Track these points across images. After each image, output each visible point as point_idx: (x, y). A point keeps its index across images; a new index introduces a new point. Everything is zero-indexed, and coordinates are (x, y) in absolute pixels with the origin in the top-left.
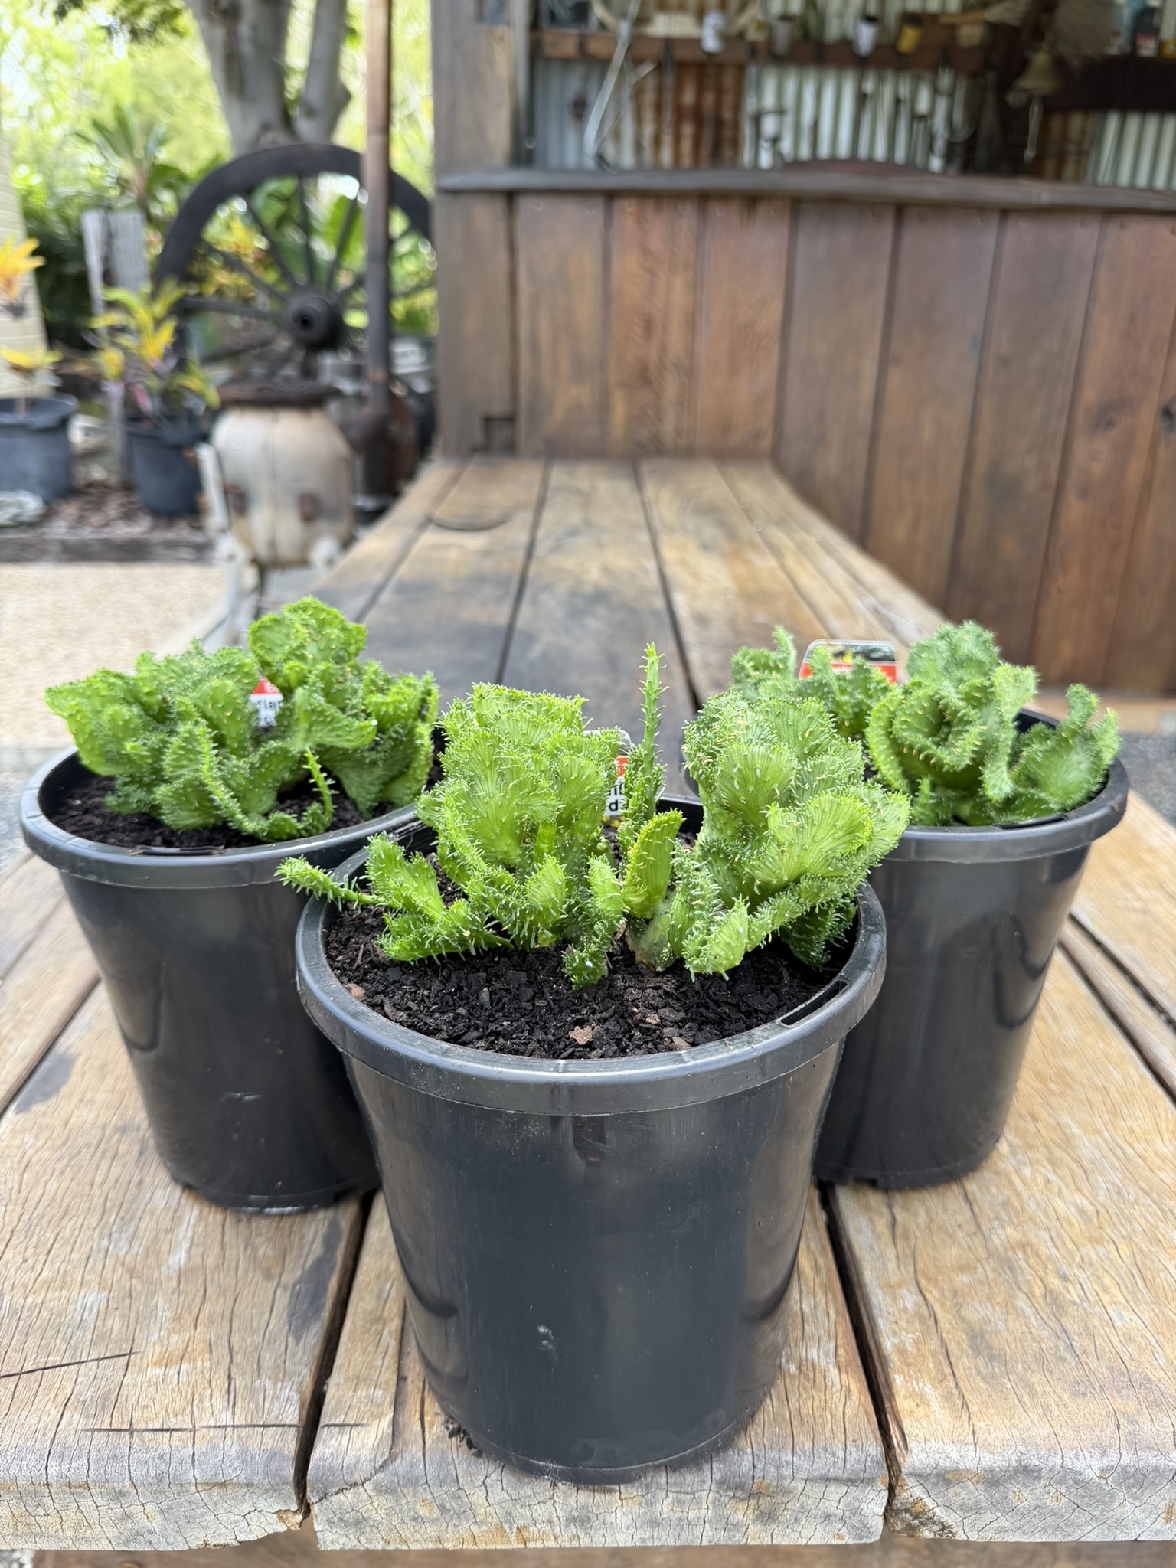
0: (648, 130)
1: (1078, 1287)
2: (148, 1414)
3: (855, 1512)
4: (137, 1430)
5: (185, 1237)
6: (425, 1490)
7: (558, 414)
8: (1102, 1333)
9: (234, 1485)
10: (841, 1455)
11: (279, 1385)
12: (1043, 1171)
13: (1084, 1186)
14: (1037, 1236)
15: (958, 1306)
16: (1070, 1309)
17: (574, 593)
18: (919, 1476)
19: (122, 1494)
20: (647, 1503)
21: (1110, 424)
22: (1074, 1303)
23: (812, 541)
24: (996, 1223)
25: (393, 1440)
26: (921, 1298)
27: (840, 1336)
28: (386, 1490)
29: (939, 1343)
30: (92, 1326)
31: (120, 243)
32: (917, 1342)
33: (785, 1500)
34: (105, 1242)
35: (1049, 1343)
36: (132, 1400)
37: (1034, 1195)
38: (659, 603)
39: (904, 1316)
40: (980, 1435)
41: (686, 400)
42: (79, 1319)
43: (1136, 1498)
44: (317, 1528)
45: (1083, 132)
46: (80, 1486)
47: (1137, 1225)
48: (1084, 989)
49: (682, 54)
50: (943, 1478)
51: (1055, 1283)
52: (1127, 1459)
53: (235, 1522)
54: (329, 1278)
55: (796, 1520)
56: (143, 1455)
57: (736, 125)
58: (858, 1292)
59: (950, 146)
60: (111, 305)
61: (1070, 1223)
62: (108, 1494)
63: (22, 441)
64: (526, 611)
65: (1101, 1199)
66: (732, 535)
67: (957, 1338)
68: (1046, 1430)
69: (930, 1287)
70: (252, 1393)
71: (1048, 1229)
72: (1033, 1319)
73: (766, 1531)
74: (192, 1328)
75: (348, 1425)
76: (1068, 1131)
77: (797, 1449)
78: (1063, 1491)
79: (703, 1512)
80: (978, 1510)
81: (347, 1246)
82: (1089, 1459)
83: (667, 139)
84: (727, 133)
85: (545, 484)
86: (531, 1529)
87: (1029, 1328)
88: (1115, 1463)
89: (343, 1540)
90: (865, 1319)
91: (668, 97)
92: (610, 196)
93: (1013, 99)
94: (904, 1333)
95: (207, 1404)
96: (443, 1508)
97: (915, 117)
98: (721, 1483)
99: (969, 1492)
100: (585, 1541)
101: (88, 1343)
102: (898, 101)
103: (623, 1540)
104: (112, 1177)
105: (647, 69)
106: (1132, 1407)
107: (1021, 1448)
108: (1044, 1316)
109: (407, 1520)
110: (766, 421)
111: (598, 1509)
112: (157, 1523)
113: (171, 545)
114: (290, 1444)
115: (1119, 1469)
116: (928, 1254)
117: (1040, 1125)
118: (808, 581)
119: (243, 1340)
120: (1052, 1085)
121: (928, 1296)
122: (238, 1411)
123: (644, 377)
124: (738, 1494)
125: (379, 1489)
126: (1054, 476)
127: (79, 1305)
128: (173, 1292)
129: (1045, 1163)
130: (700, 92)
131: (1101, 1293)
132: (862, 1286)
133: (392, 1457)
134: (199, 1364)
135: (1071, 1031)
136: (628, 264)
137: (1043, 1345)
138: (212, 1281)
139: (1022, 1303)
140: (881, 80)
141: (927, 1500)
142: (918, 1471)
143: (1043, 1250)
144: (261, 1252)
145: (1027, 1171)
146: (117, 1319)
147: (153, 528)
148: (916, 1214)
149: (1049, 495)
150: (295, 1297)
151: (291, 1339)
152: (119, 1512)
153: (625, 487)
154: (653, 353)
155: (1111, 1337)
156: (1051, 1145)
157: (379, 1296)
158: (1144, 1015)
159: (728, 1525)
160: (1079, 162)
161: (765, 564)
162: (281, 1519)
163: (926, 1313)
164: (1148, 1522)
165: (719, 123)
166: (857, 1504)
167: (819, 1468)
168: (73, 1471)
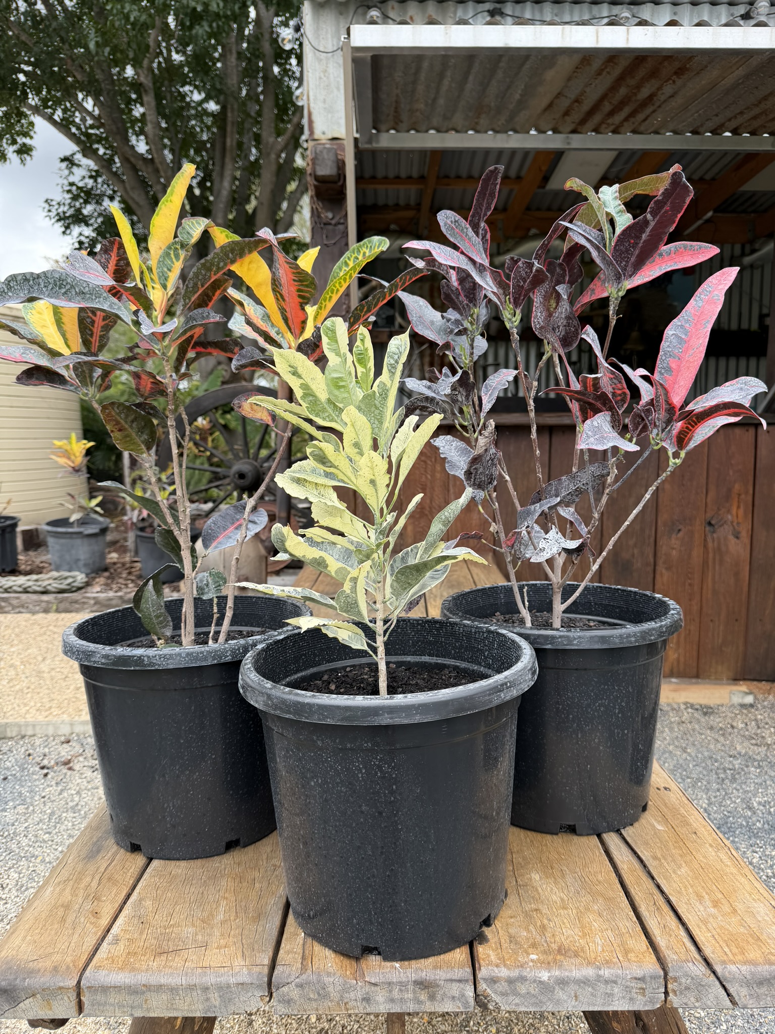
1: (554, 923)
2: (215, 963)
3: (463, 995)
6: (313, 985)
8: (558, 936)
9: (246, 984)
10: (457, 971)
11: (261, 954)
13: (566, 891)
14: (543, 907)
16: (549, 930)
18: (484, 979)
19: (207, 989)
20: (390, 990)
21: (679, 530)
22: (551, 928)
24: (528, 903)
25: (302, 969)
28: (300, 986)
30: (191, 938)
33: (438, 990)
35: (538, 939)
36: (209, 959)
37: (545, 894)
42: (186, 936)
43: (562, 990)
46: (193, 987)
50: (493, 981)
51: (545, 922)
52: (557, 973)
53: (245, 1001)
55: (442, 999)
61: (557, 903)
62: (202, 989)
63: (78, 542)
65: (571, 895)
68: (531, 964)
70: (251, 956)
71: (547, 905)
73: (432, 1005)
74: (228, 938)
75: (286, 965)
77: (441, 969)
78: (536, 986)
79: (410, 995)
80: (507, 995)
86: (349, 1004)
89: (283, 1009)
95: (236, 960)
96: (319, 994)
98: (415, 982)
99: (503, 986)
100: (369, 1010)
101: (191, 942)
103: (382, 1009)
106: (563, 957)
107: (521, 970)
108: (538, 932)
109: (306, 999)
111: (373, 994)
112: (218, 1003)
114: (266, 970)
115: (555, 978)
119: (247, 941)
122: (247, 961)
124: (422, 986)
125: (297, 986)
126: (652, 560)
127: (185, 932)
128: (220, 927)
129: (553, 884)
131: (562, 925)
133: (301, 974)
134: (232, 948)
137: (536, 940)
138: (234, 924)
139: (531, 928)
141: (489, 991)
142: (484, 977)
143: (544, 911)
146: (200, 936)
149: (650, 569)
150: (265, 928)
151: (264, 941)
152: (205, 997)
157: (295, 928)
159: (420, 1002)
162: (261, 999)
164: (569, 1001)
166: (463, 992)
167: (449, 976)
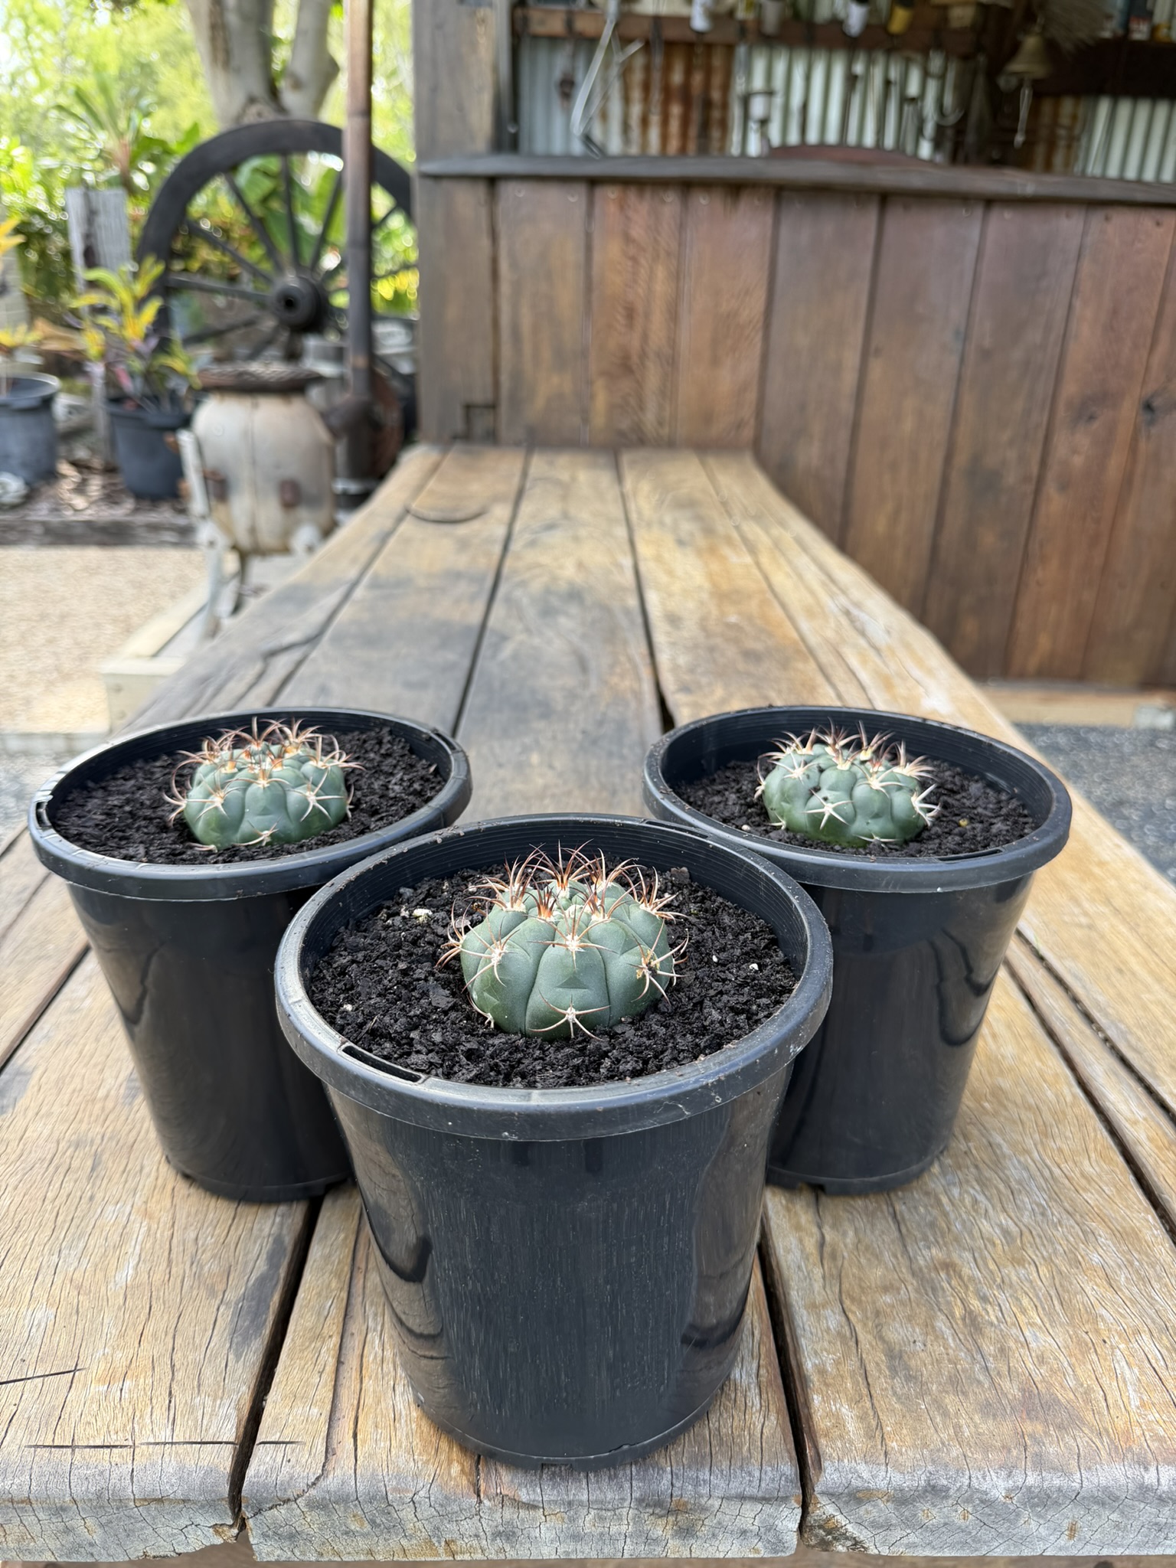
0: (636, 110)
1: (997, 1308)
2: (90, 1431)
3: (770, 1528)
4: (78, 1447)
5: (133, 1253)
6: (355, 1506)
7: (540, 402)
8: (1017, 1355)
9: (171, 1501)
10: (757, 1474)
11: (218, 1402)
12: (972, 1191)
13: (1010, 1207)
14: (961, 1257)
15: (879, 1326)
16: (989, 1331)
17: (548, 591)
18: (831, 1495)
19: (63, 1509)
20: (569, 1518)
21: (1092, 418)
22: (992, 1324)
23: (787, 537)
24: (921, 1244)
25: (326, 1457)
26: (844, 1319)
27: (762, 1357)
28: (319, 1506)
29: (859, 1363)
30: (39, 1343)
31: (101, 220)
32: (837, 1363)
33: (703, 1516)
34: (55, 1258)
35: (964, 1363)
36: (75, 1417)
37: (960, 1216)
38: (633, 602)
39: (826, 1337)
40: (892, 1456)
41: (667, 391)
42: (26, 1335)
43: (1040, 1516)
44: (252, 1540)
45: (1074, 117)
46: (22, 1502)
47: (1059, 1247)
48: (1024, 1006)
49: (671, 33)
50: (855, 1497)
51: (975, 1304)
52: (1032, 1479)
53: (173, 1535)
54: (272, 1296)
55: (713, 1535)
56: (84, 1472)
57: (725, 106)
58: (784, 1312)
59: (940, 129)
60: (93, 285)
61: (994, 1244)
62: (49, 1509)
63: (5, 422)
64: (498, 611)
65: (1025, 1220)
66: (709, 531)
67: (877, 1359)
68: (956, 1451)
69: (854, 1308)
70: (192, 1410)
71: (972, 1251)
72: (950, 1340)
73: (684, 1546)
74: (137, 1345)
75: (283, 1443)
76: (998, 1152)
77: (714, 1468)
78: (970, 1509)
79: (624, 1527)
80: (888, 1527)
81: (289, 1265)
82: (995, 1479)
83: (655, 119)
84: (716, 114)
85: (525, 474)
86: (458, 1543)
87: (946, 1349)
88: (1020, 1484)
89: (279, 1552)
90: (789, 1339)
91: (657, 77)
92: (593, 182)
93: (1004, 82)
94: (825, 1354)
95: (148, 1421)
96: (373, 1523)
97: (905, 100)
98: (640, 1501)
99: (882, 1510)
100: (511, 1554)
101: (34, 1360)
102: (887, 83)
103: (547, 1553)
104: (64, 1193)
105: (635, 47)
106: (1040, 1428)
107: (930, 1468)
108: (962, 1337)
109: (339, 1534)
110: (748, 412)
111: (522, 1524)
112: (97, 1537)
113: (154, 528)
114: (224, 1460)
115: (1024, 1490)
116: (854, 1275)
117: (971, 1144)
118: (782, 580)
119: (185, 1356)
120: (986, 1105)
121: (850, 1316)
122: (177, 1429)
123: (626, 367)
124: (657, 1511)
125: (315, 1505)
126: (1035, 470)
127: (27, 1321)
128: (119, 1309)
129: (975, 1184)
130: (688, 72)
131: (1018, 1315)
132: (788, 1306)
133: (324, 1474)
134: (142, 1380)
135: (1009, 1049)
136: (610, 251)
137: (959, 1366)
138: (158, 1298)
139: (941, 1324)
140: (870, 63)
141: (839, 1517)
142: (831, 1491)
143: (966, 1271)
144: (206, 1269)
145: (956, 1191)
146: (64, 1336)
147: (136, 510)
148: (845, 1234)
149: (1030, 488)
150: (239, 1313)
151: (231, 1357)
152: (61, 1526)
153: (605, 478)
154: (635, 343)
155: (1025, 1358)
156: (981, 1165)
157: (319, 1314)
158: (1081, 1032)
159: (648, 1540)
160: (1069, 147)
161: (739, 560)
162: (217, 1532)
163: (848, 1334)
164: (1052, 1538)
165: (707, 104)
166: (771, 1521)
167: (735, 1487)
168: (15, 1487)
